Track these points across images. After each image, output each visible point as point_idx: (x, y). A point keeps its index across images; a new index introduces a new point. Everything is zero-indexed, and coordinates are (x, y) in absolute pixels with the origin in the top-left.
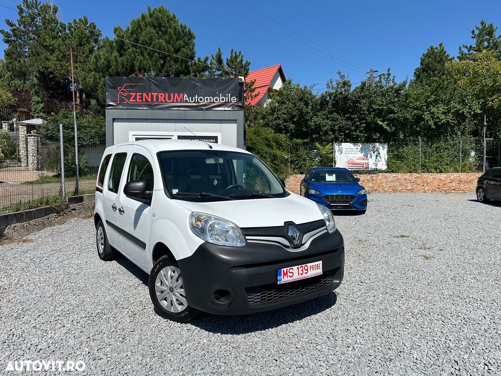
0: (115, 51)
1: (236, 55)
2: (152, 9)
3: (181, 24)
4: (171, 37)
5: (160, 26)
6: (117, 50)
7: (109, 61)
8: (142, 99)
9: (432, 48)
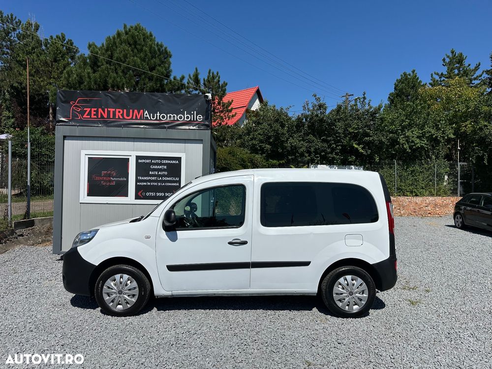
0: (88, 67)
1: (213, 75)
2: (128, 27)
3: (158, 43)
4: (146, 55)
5: (135, 43)
6: (91, 66)
7: (81, 77)
8: (97, 115)
9: (405, 74)
